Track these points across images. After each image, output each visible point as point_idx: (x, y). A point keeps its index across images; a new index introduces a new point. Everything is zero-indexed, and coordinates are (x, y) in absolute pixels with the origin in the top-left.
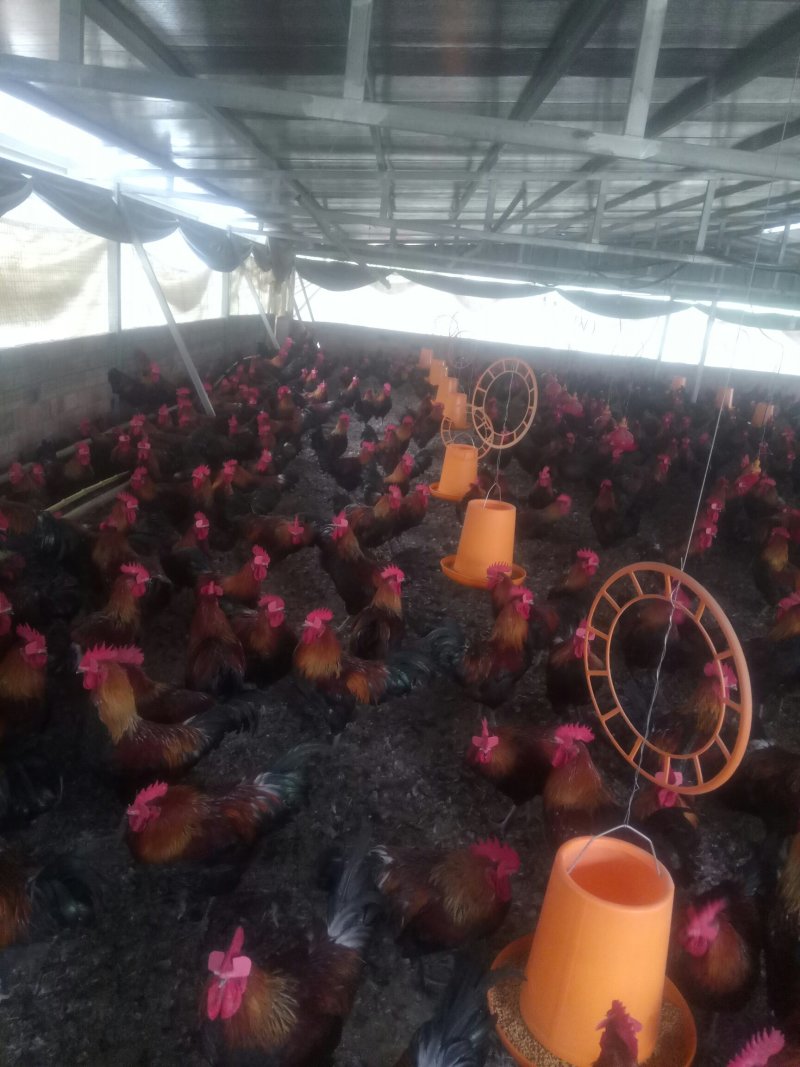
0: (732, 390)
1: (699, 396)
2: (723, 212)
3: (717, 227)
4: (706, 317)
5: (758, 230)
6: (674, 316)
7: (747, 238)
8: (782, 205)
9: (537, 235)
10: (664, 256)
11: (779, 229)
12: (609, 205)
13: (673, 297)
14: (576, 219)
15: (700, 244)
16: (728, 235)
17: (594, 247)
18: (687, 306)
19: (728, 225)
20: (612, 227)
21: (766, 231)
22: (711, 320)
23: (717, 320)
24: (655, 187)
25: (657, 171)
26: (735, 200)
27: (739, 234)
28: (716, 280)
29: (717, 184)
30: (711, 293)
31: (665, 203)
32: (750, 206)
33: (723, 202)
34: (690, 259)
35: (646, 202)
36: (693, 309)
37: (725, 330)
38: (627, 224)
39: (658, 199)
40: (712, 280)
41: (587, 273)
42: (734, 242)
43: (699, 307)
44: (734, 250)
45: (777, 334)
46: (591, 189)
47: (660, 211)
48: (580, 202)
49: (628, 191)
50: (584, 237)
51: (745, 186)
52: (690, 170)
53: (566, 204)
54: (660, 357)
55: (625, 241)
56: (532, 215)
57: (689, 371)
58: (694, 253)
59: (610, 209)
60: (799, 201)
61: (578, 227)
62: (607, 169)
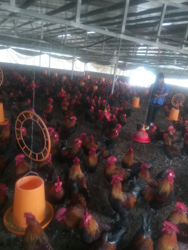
0: (57, 74)
1: (50, 75)
2: (48, 31)
3: (46, 34)
5: (57, 36)
6: (42, 56)
7: (55, 37)
8: (61, 30)
9: (3, 33)
10: (34, 40)
11: (61, 36)
12: (18, 27)
13: (41, 51)
15: (42, 37)
16: (50, 36)
17: (16, 37)
18: (44, 54)
19: (50, 34)
20: (22, 32)
21: (59, 36)
22: (50, 57)
23: (51, 57)
24: (30, 22)
25: (31, 18)
26: (51, 28)
28: (49, 47)
29: (45, 23)
30: (49, 50)
31: (34, 27)
32: (54, 30)
34: (40, 41)
35: (29, 26)
36: (46, 54)
37: (53, 60)
38: (26, 32)
39: (32, 26)
41: (17, 44)
42: (52, 38)
44: (52, 41)
45: (65, 61)
46: (13, 21)
47: (33, 29)
48: (12, 25)
49: (23, 23)
50: (14, 35)
51: (51, 24)
52: (38, 19)
53: (9, 25)
54: (40, 65)
55: (22, 36)
57: (47, 69)
58: (41, 40)
59: (20, 27)
60: (64, 29)
61: (13, 32)
62: (16, 16)
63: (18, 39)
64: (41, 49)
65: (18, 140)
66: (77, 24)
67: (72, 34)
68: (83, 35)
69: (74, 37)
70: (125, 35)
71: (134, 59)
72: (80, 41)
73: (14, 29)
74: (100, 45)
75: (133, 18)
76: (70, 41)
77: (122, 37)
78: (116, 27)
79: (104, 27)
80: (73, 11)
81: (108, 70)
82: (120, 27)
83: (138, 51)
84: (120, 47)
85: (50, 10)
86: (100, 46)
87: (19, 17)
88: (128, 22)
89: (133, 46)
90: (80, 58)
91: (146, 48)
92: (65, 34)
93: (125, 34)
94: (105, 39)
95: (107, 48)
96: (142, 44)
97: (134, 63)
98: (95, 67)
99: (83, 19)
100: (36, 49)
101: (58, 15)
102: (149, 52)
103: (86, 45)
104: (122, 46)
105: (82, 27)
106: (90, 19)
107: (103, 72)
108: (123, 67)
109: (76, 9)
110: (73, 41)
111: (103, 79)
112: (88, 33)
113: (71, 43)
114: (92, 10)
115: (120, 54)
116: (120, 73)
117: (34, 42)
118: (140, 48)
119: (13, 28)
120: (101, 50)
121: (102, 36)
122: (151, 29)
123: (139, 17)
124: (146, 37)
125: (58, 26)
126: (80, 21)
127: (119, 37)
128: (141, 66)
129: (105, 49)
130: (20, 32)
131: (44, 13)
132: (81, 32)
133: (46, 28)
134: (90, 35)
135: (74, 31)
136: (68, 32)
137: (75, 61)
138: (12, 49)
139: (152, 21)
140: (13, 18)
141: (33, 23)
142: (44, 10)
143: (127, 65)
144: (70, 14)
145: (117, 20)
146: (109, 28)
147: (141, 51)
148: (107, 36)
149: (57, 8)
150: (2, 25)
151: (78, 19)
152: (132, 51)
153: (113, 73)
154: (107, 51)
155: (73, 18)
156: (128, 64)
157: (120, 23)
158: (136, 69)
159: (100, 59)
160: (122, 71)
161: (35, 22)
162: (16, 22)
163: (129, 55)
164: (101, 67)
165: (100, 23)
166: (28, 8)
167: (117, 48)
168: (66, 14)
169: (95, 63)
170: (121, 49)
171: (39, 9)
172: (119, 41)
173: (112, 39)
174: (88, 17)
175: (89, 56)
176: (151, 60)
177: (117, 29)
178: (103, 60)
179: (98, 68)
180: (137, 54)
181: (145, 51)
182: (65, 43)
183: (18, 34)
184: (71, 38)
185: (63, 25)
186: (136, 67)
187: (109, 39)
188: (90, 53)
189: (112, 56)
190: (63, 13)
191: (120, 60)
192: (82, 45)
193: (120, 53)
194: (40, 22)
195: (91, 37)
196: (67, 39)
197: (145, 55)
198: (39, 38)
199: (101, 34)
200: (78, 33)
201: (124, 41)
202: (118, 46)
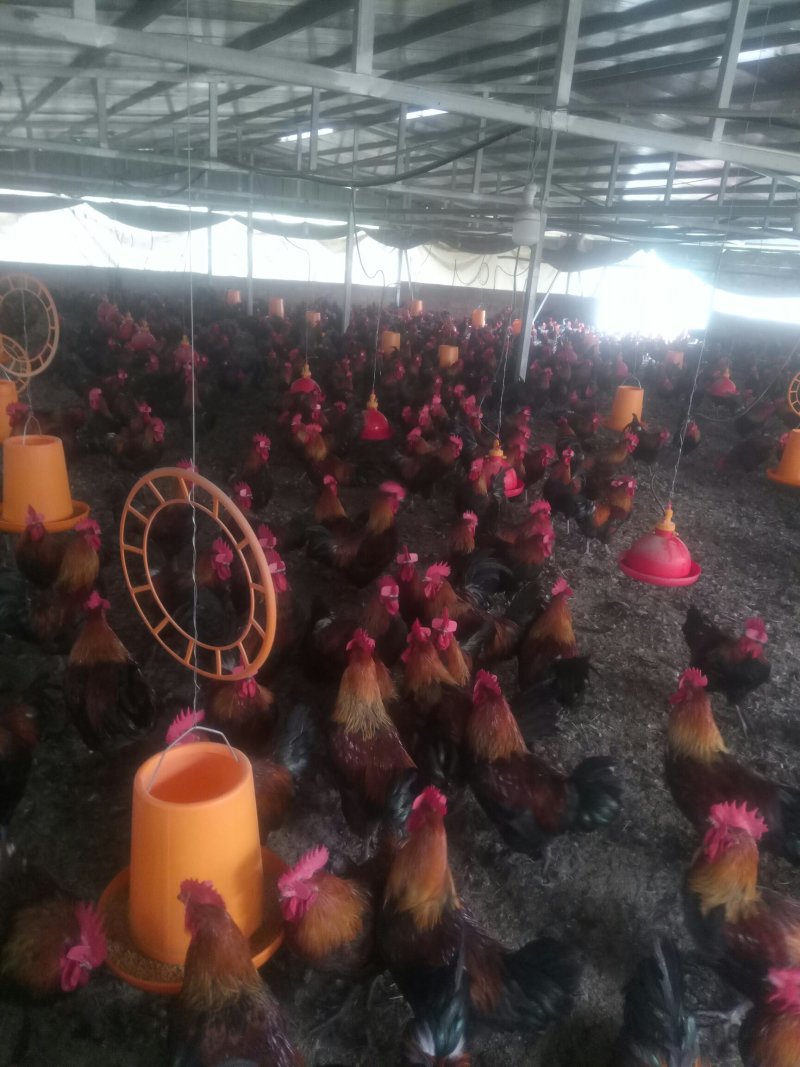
0: (282, 301)
1: (255, 308)
2: (239, 118)
3: (230, 136)
4: (244, 228)
5: (275, 138)
6: (215, 228)
7: (267, 146)
8: (291, 112)
9: (49, 140)
10: (179, 163)
11: (293, 138)
12: (113, 110)
13: (211, 208)
14: (87, 123)
15: (214, 149)
16: (249, 143)
17: (104, 152)
18: (225, 218)
19: (244, 133)
20: (131, 133)
21: (283, 139)
22: (250, 231)
23: (255, 231)
24: (160, 88)
25: (163, 70)
26: (249, 105)
27: (260, 143)
28: (246, 189)
29: (223, 87)
30: (243, 203)
31: (178, 108)
32: (261, 113)
33: (235, 107)
34: (207, 165)
35: (157, 106)
36: (231, 220)
37: (265, 241)
38: (146, 130)
39: (170, 103)
40: (240, 189)
41: (111, 182)
42: (257, 151)
43: (237, 218)
44: (259, 160)
45: (313, 244)
46: (92, 87)
47: (173, 116)
48: (86, 103)
49: (132, 93)
50: (96, 145)
51: (250, 90)
52: (194, 70)
53: (73, 105)
54: (210, 271)
55: (132, 148)
56: (33, 117)
57: (240, 284)
58: (209, 159)
59: (121, 112)
60: (307, 108)
61: (92, 132)
62: (102, 65)
63: (113, 161)
64: (213, 201)
65: (136, 595)
66: (363, 80)
67: (340, 126)
68: (388, 125)
69: (349, 137)
70: (571, 112)
71: (612, 218)
72: (373, 153)
73: (94, 119)
74: (461, 165)
75: (603, 39)
76: (331, 158)
77: (561, 122)
78: (531, 83)
79: (479, 88)
80: (342, 26)
81: (500, 275)
82: (552, 82)
83: (631, 185)
84: (552, 171)
85: (242, 28)
86: (461, 172)
87: (115, 66)
88: (584, 55)
89: (608, 160)
90: (377, 228)
91: (665, 166)
92: (312, 128)
93: (573, 109)
94: (482, 137)
95: (493, 177)
96: (645, 151)
97: (613, 234)
98: (445, 265)
99: (385, 56)
100: (192, 199)
101: (278, 45)
102: (678, 183)
103: (401, 171)
104: (558, 163)
105: (384, 89)
106: (413, 53)
107: (477, 285)
108: (564, 256)
109: (356, 13)
110: (345, 158)
111: (479, 315)
112: (411, 116)
113: (339, 167)
114: (423, 15)
115: (549, 202)
116: (552, 282)
117: (182, 170)
118: (639, 168)
119: (91, 116)
120: (470, 187)
121: (470, 124)
122: (683, 81)
123: (630, 32)
124: (663, 118)
125: (277, 95)
126: (376, 66)
127: (545, 124)
128: (645, 246)
129: (484, 184)
130: (120, 130)
131: (218, 42)
132: (379, 115)
133: (227, 109)
134: (419, 127)
135: (348, 115)
136: (322, 121)
137: (357, 241)
138: (93, 204)
139: (688, 46)
140: (90, 73)
141: (172, 91)
142: (218, 29)
143: (581, 247)
144: (327, 39)
145: (535, 53)
146: (500, 90)
147: (642, 183)
148: (490, 122)
149: (274, 16)
150: (47, 106)
151: (365, 59)
152: (605, 185)
153: (521, 287)
154: (493, 189)
155: (344, 56)
156: (588, 242)
157: (552, 62)
158: (623, 262)
159: (464, 226)
160: (563, 275)
161: (184, 85)
162: (101, 90)
163: (589, 202)
164: (467, 265)
165: (459, 69)
166: (151, 28)
167: (538, 176)
168: (312, 42)
169: (444, 244)
170: (556, 180)
171: (196, 27)
172: (546, 146)
173: (515, 138)
174: (408, 46)
175: (417, 217)
176: (690, 221)
177: (534, 90)
178: (477, 230)
179: (456, 268)
180: (628, 198)
181: (662, 183)
182: (313, 167)
183: (114, 142)
184: (335, 143)
185: (302, 90)
186: (625, 251)
187: (501, 140)
188: (421, 205)
189: (514, 212)
190: (300, 35)
191: (551, 224)
192: (384, 170)
193: (552, 194)
194: (201, 85)
195: (422, 135)
196: (321, 147)
197: (662, 197)
198: (200, 151)
199: (466, 116)
200: (366, 122)
201: (568, 141)
202: (543, 164)
